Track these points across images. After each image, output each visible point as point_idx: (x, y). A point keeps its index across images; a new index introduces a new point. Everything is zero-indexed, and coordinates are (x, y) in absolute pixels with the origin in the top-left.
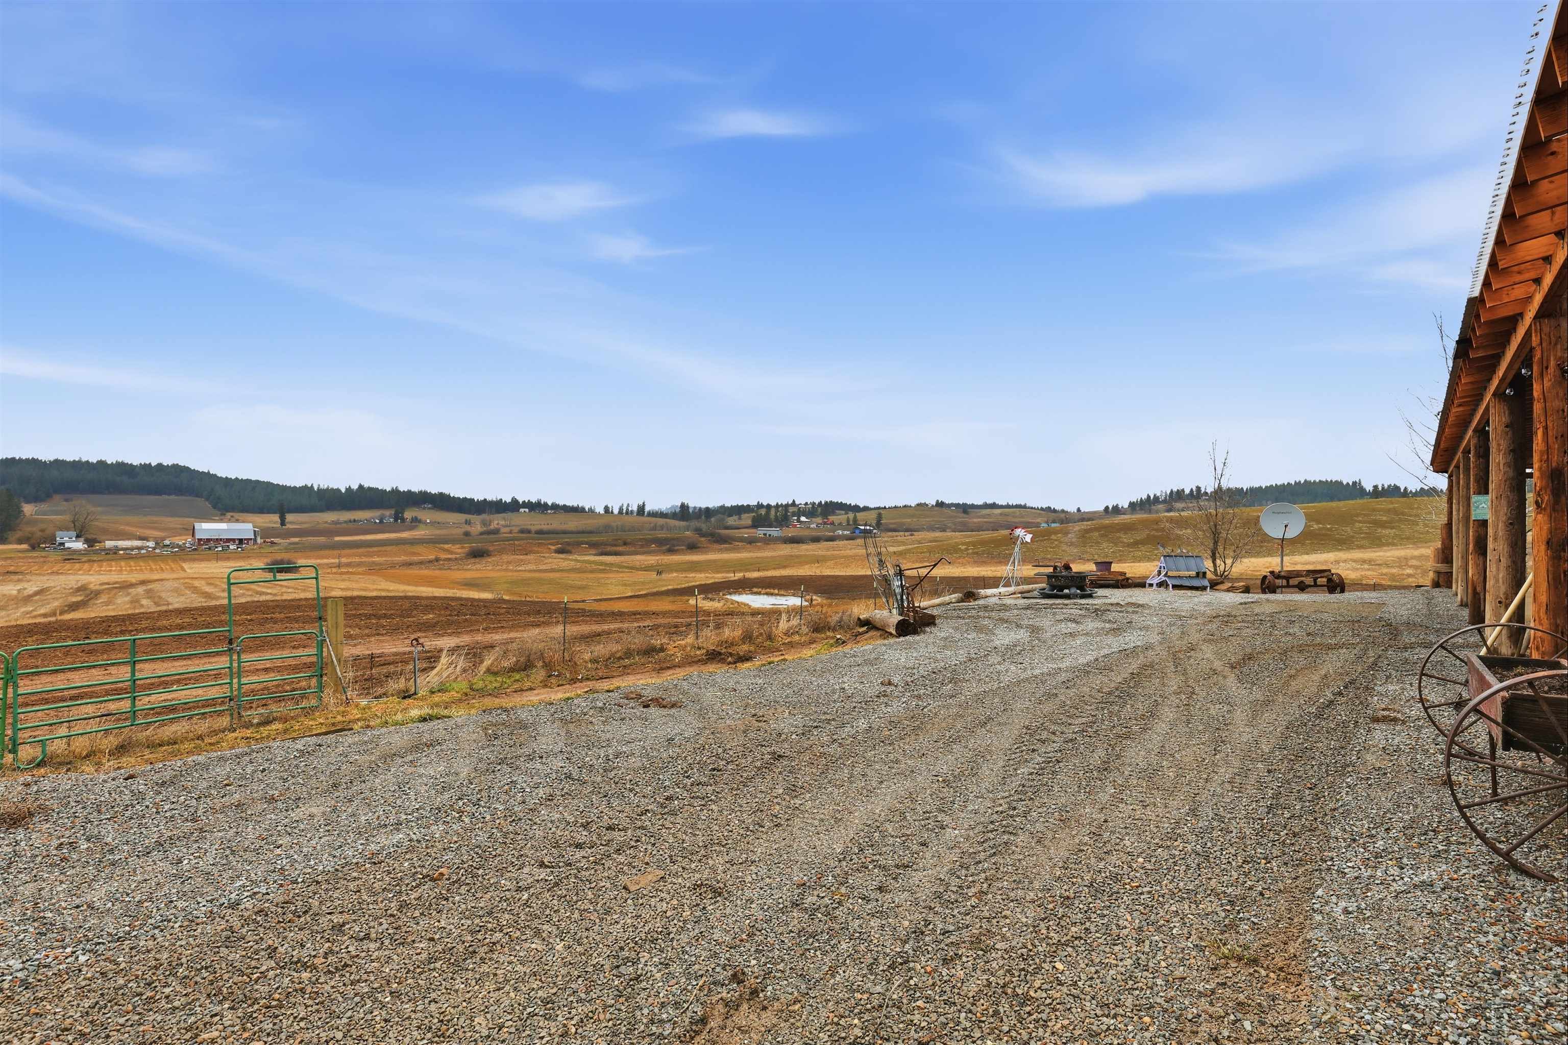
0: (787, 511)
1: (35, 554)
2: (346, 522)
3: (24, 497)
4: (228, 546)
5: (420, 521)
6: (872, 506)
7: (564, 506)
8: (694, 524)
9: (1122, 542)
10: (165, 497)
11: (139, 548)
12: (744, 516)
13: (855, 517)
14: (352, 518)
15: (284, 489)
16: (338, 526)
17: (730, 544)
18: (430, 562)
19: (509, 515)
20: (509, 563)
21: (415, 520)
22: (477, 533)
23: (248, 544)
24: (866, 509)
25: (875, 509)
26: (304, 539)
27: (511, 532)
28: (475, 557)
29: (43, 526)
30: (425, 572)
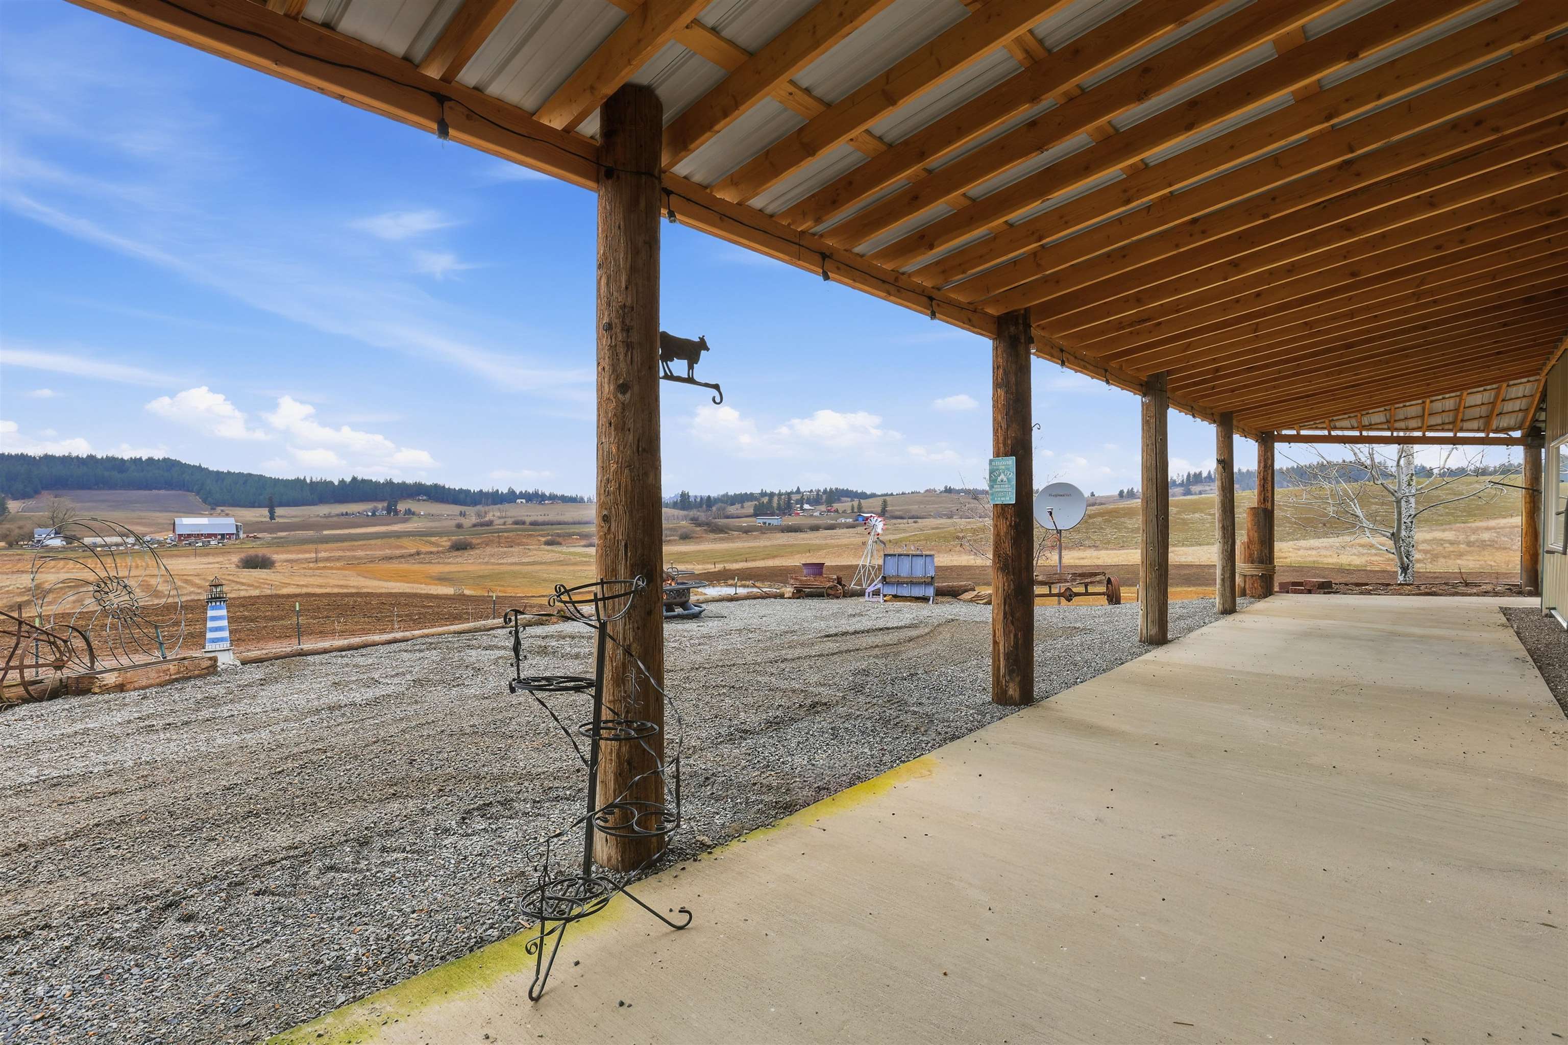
0: (790, 499)
1: (10, 552)
2: (338, 515)
3: (12, 494)
4: (209, 542)
5: (414, 514)
6: (879, 493)
7: (563, 496)
8: (693, 513)
9: (1125, 528)
10: (155, 492)
11: (117, 545)
12: (747, 504)
13: (860, 504)
14: (344, 511)
15: (276, 482)
16: (330, 519)
17: (726, 533)
18: (411, 555)
19: (507, 506)
20: (492, 555)
21: (409, 512)
22: (470, 525)
23: (230, 538)
24: (873, 496)
25: (882, 495)
26: (292, 533)
27: (504, 524)
28: (458, 549)
29: (21, 523)
30: (404, 566)
